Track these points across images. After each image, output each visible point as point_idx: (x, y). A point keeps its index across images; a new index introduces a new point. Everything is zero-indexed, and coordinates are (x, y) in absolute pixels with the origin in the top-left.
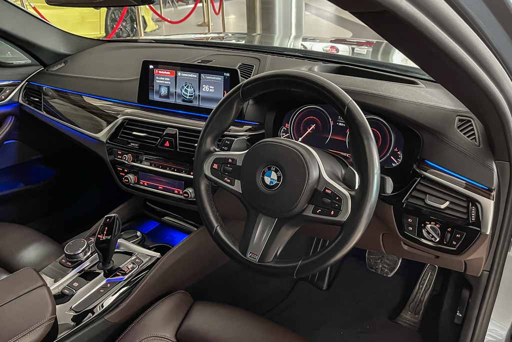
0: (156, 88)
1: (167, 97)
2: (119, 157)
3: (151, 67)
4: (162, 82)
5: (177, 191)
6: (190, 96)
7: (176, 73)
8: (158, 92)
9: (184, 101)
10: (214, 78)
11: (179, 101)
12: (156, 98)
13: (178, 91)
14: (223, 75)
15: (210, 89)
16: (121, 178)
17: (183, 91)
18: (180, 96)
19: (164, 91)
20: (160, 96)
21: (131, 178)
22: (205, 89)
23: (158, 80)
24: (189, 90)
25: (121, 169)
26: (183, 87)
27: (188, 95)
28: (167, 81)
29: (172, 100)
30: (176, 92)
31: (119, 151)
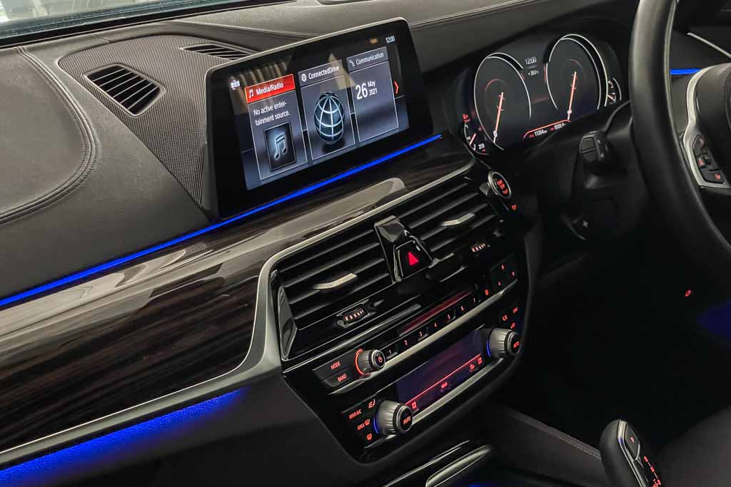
0: (258, 143)
2: (340, 379)
3: (235, 84)
4: (268, 120)
7: (297, 79)
8: (266, 155)
10: (371, 58)
11: (319, 156)
12: (265, 176)
13: (310, 128)
14: (384, 44)
15: (369, 88)
17: (321, 123)
18: (314, 138)
19: (278, 144)
22: (361, 94)
23: (258, 117)
24: (331, 112)
25: (359, 412)
26: (318, 111)
27: (332, 126)
28: (280, 110)
29: (301, 163)
30: (305, 133)
31: (332, 364)
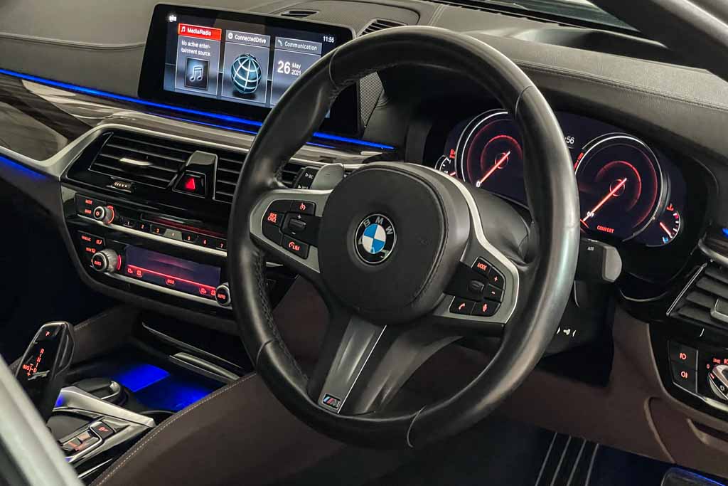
0: (180, 64)
1: (202, 84)
2: (86, 211)
3: (172, 18)
4: (192, 52)
5: (206, 289)
6: (249, 84)
7: (224, 34)
8: (183, 75)
9: (236, 94)
10: (302, 47)
11: (227, 95)
12: (179, 87)
13: (226, 72)
14: (321, 40)
15: (292, 68)
16: (86, 259)
17: (236, 73)
18: (229, 83)
19: (196, 72)
20: (188, 84)
21: (110, 258)
22: (283, 69)
23: (184, 47)
24: (248, 70)
25: (89, 239)
26: (236, 64)
27: (247, 80)
28: (203, 50)
29: (211, 92)
30: (221, 74)
31: (88, 199)
